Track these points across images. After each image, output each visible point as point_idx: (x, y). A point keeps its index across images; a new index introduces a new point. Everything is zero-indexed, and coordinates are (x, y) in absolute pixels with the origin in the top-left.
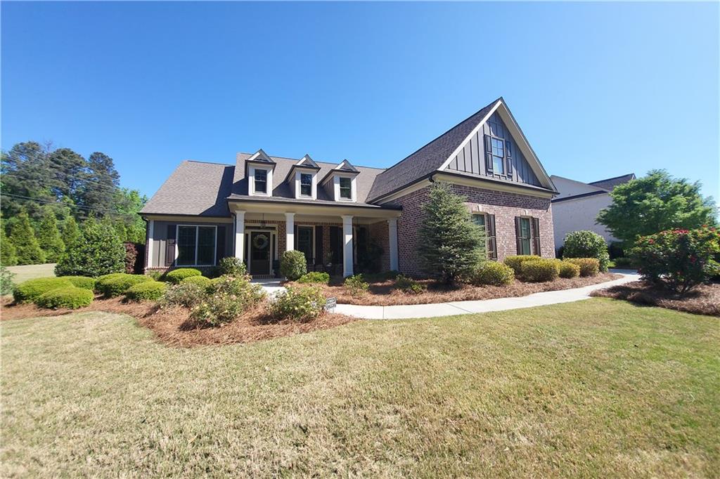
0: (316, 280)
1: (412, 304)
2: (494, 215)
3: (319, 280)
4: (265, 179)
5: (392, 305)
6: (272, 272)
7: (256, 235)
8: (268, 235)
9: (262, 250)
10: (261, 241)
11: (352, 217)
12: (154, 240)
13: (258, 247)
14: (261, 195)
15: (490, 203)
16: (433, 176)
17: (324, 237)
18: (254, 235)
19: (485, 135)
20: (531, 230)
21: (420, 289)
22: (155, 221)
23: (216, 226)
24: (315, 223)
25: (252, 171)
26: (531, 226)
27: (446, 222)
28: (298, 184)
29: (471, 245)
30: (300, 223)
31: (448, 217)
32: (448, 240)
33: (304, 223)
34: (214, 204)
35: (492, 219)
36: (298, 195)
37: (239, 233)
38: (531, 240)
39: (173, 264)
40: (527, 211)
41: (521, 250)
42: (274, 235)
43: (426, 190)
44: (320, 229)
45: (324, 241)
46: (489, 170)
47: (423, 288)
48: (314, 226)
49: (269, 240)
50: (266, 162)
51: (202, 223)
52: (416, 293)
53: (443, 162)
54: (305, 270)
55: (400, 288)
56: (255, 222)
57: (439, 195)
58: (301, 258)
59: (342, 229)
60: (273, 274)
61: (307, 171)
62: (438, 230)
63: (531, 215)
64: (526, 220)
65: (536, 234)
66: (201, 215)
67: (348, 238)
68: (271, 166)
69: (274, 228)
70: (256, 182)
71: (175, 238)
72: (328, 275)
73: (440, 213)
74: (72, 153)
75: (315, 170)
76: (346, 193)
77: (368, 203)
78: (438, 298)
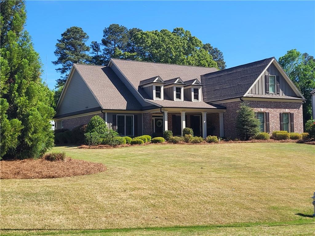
2: (269, 113)
4: (160, 90)
7: (157, 120)
8: (162, 120)
9: (160, 128)
11: (206, 112)
13: (158, 126)
14: (159, 99)
15: (267, 107)
19: (265, 75)
20: (289, 119)
22: (107, 113)
23: (134, 115)
25: (154, 87)
26: (289, 117)
27: (246, 118)
28: (175, 93)
29: (255, 126)
32: (247, 124)
35: (268, 115)
36: (175, 99)
38: (289, 124)
40: (287, 110)
41: (282, 128)
46: (267, 92)
61: (179, 86)
62: (243, 121)
63: (289, 111)
64: (287, 114)
65: (292, 120)
70: (156, 93)
71: (116, 122)
73: (244, 115)
75: (183, 85)
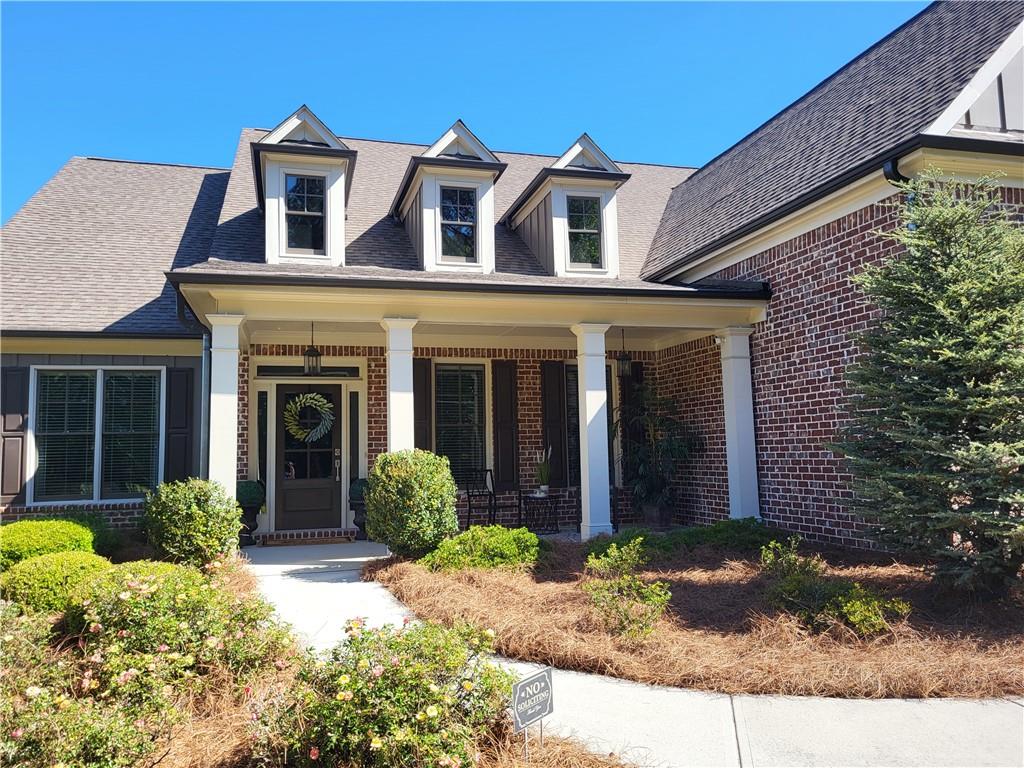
0: (493, 556)
1: (854, 696)
3: (502, 556)
5: (766, 691)
6: (348, 519)
7: (292, 397)
8: (332, 394)
9: (314, 444)
10: (309, 416)
11: (606, 327)
13: (300, 435)
16: (903, 162)
17: (522, 396)
18: (286, 395)
21: (880, 621)
23: (163, 369)
24: (491, 353)
25: (275, 181)
27: (983, 339)
28: (431, 222)
30: (440, 352)
31: (992, 317)
33: (452, 352)
34: (157, 293)
36: (434, 260)
39: (20, 498)
42: (354, 396)
43: (881, 214)
44: (506, 369)
45: (521, 411)
47: (893, 616)
48: (488, 362)
49: (337, 412)
50: (322, 150)
51: (114, 359)
52: (864, 637)
53: (945, 102)
54: (451, 520)
55: (791, 608)
56: (286, 350)
57: (941, 232)
58: (437, 477)
59: (574, 370)
60: (352, 526)
61: (460, 178)
66: (108, 333)
67: (593, 403)
68: (340, 161)
69: (353, 372)
70: (289, 217)
71: (24, 411)
72: (532, 538)
73: (954, 302)
75: (489, 173)
76: (587, 248)
77: (653, 279)
78: (973, 675)
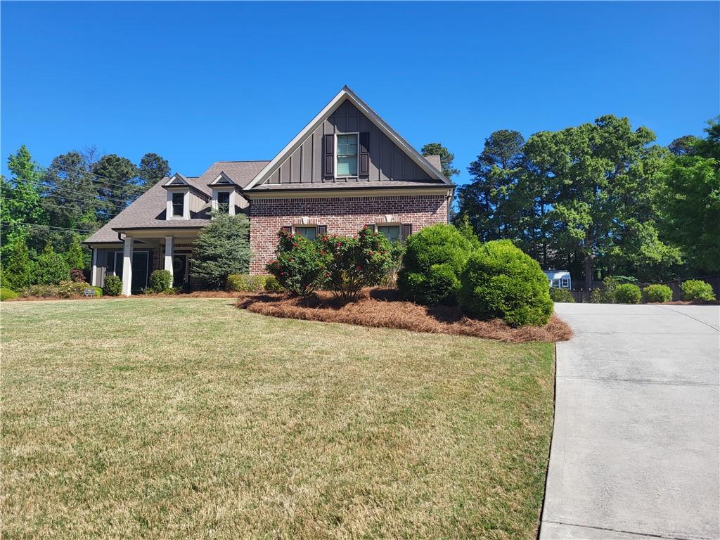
2: (327, 227)
4: (182, 201)
8: (183, 258)
12: (97, 267)
14: (178, 218)
19: (324, 136)
22: (98, 249)
25: (169, 196)
26: (400, 235)
35: (324, 231)
37: (126, 256)
40: (389, 216)
46: (328, 175)
50: (181, 185)
63: (396, 221)
68: (187, 188)
74: (118, 160)
